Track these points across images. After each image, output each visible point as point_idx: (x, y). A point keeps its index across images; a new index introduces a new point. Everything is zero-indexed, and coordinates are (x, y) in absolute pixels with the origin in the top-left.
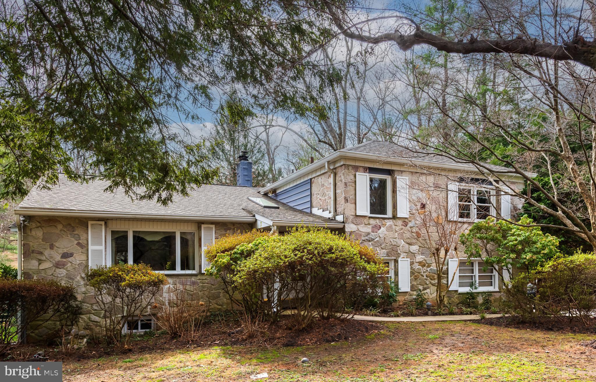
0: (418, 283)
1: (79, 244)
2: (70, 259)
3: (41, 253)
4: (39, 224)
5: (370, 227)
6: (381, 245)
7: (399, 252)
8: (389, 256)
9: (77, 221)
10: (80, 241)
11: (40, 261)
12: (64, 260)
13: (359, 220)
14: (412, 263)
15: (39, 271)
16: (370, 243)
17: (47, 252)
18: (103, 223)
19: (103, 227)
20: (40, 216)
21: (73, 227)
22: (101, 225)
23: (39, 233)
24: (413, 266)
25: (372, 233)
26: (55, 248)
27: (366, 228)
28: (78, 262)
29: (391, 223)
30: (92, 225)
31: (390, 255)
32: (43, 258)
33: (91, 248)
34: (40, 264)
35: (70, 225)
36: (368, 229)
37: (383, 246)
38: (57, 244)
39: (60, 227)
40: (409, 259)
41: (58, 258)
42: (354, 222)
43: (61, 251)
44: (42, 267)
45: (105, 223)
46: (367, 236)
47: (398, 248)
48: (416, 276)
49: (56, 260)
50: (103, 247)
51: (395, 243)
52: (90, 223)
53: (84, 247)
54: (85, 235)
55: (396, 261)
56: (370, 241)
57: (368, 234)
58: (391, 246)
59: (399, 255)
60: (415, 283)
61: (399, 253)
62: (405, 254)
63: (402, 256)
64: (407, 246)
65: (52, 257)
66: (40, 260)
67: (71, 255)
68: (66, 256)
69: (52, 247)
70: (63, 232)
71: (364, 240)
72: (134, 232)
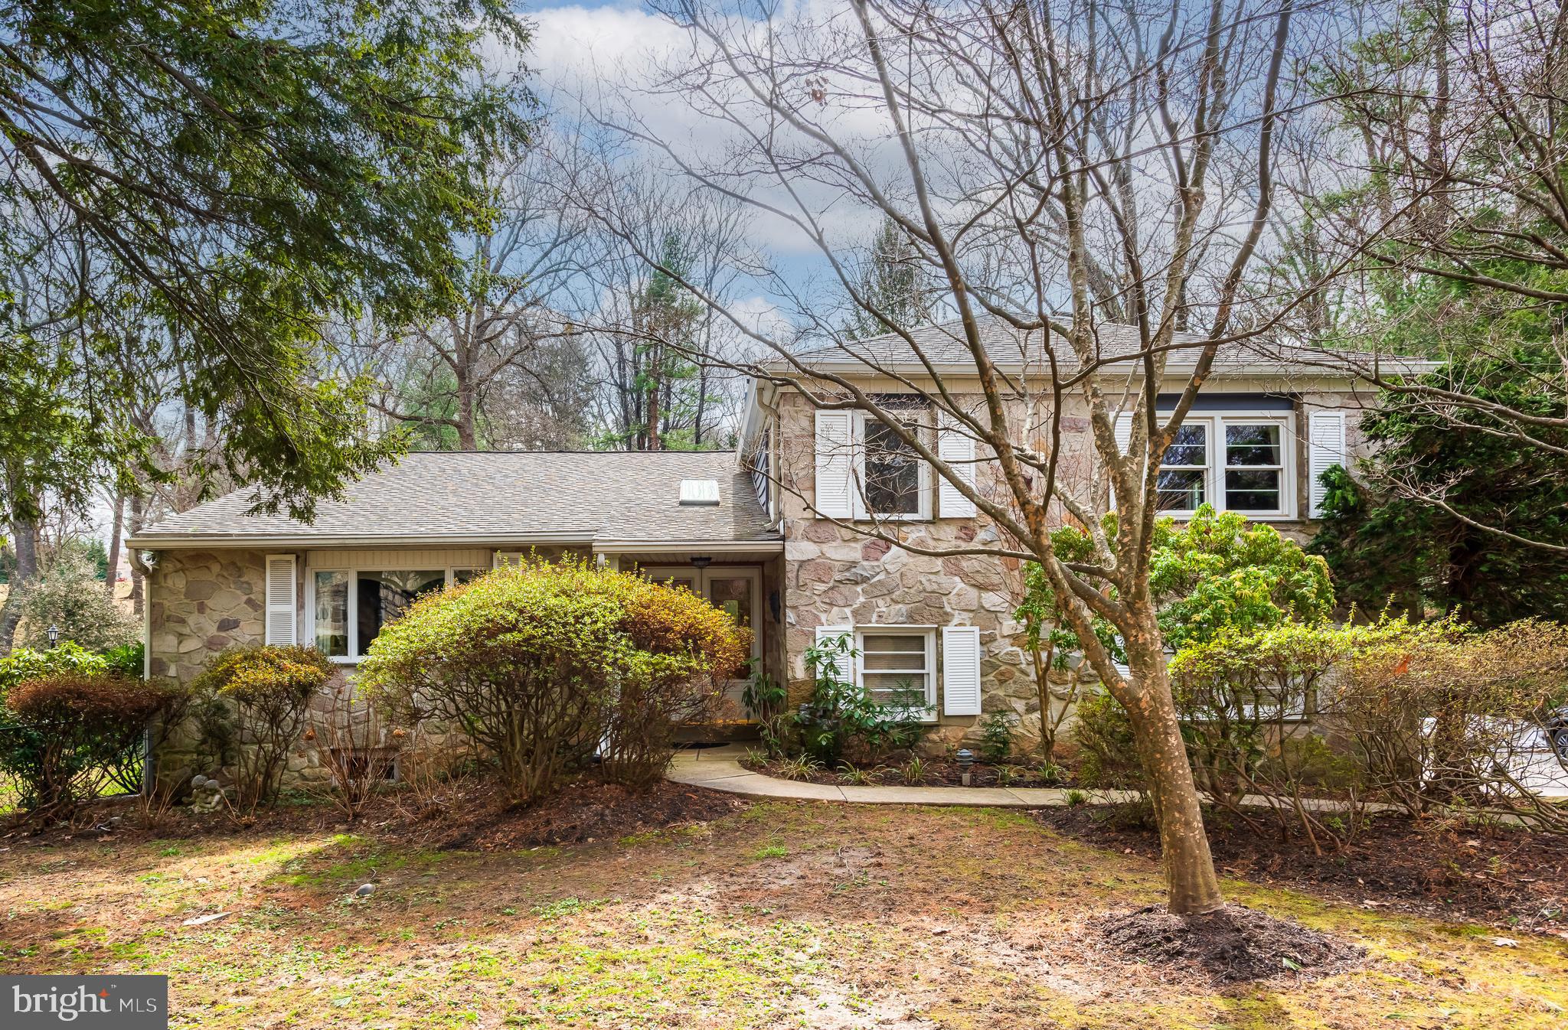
0: (1010, 692)
1: (249, 602)
2: (233, 633)
3: (183, 621)
4: (179, 566)
5: (859, 546)
6: (890, 592)
7: (948, 609)
8: (915, 622)
9: (247, 556)
10: (253, 596)
11: (181, 637)
12: (223, 634)
13: (824, 530)
14: (986, 641)
15: (178, 657)
16: (859, 589)
17: (192, 620)
18: (293, 558)
19: (294, 565)
20: (181, 550)
21: (239, 569)
22: (289, 562)
23: (178, 582)
24: (994, 648)
25: (865, 563)
26: (208, 611)
27: (847, 550)
28: (248, 638)
29: (923, 534)
30: (273, 562)
31: (918, 617)
32: (186, 631)
33: (270, 608)
34: (180, 642)
35: (234, 564)
36: (854, 552)
37: (896, 595)
38: (209, 603)
39: (216, 568)
40: (976, 629)
41: (212, 630)
42: (811, 535)
43: (217, 617)
44: (183, 649)
45: (298, 558)
46: (848, 570)
47: (944, 599)
48: (1002, 674)
49: (209, 634)
50: (292, 608)
51: (935, 586)
52: (269, 558)
53: (257, 606)
54: (260, 582)
55: (939, 635)
56: (857, 583)
57: (853, 564)
58: (923, 595)
59: (946, 618)
60: (1001, 693)
61: (946, 614)
62: (966, 615)
63: (956, 621)
64: (973, 593)
65: (200, 629)
66: (181, 635)
67: (236, 624)
68: (226, 625)
69: (201, 609)
70: (221, 579)
71: (840, 582)
72: (359, 573)
